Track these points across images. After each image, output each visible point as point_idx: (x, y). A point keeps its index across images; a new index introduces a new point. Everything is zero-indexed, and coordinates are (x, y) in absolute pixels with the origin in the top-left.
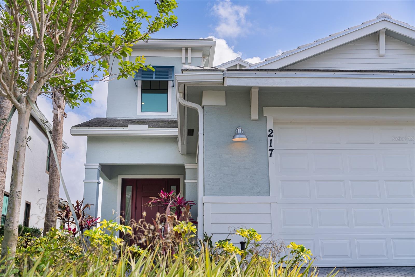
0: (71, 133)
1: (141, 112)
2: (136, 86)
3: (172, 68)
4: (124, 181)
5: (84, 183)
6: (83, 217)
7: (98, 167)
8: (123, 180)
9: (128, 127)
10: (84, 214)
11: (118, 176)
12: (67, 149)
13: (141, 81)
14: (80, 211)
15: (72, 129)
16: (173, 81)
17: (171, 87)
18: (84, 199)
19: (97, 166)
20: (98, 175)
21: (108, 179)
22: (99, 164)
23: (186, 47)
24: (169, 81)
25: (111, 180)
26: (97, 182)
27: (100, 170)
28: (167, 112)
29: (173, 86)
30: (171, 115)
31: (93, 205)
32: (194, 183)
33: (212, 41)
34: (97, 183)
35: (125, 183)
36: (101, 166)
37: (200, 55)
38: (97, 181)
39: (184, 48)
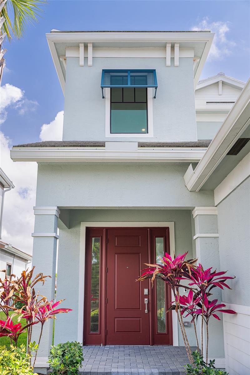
0: (11, 156)
1: (111, 133)
2: (103, 97)
3: (153, 72)
4: (89, 231)
5: (33, 238)
6: (33, 298)
7: (55, 212)
8: (88, 229)
9: (105, 147)
10: (34, 293)
11: (80, 223)
12: (12, 188)
13: (109, 88)
14: (27, 290)
15: (13, 150)
16: (156, 88)
17: (152, 99)
18: (34, 267)
19: (53, 211)
20: (55, 226)
21: (67, 228)
22: (57, 207)
23: (171, 43)
24: (148, 88)
25: (71, 229)
26: (55, 237)
27: (58, 217)
28: (147, 133)
29: (155, 97)
30: (153, 137)
31: (50, 276)
32: (213, 238)
33: (209, 33)
34: (53, 238)
35: (90, 233)
36: (60, 210)
37: (190, 54)
38: (54, 235)
39: (169, 43)
